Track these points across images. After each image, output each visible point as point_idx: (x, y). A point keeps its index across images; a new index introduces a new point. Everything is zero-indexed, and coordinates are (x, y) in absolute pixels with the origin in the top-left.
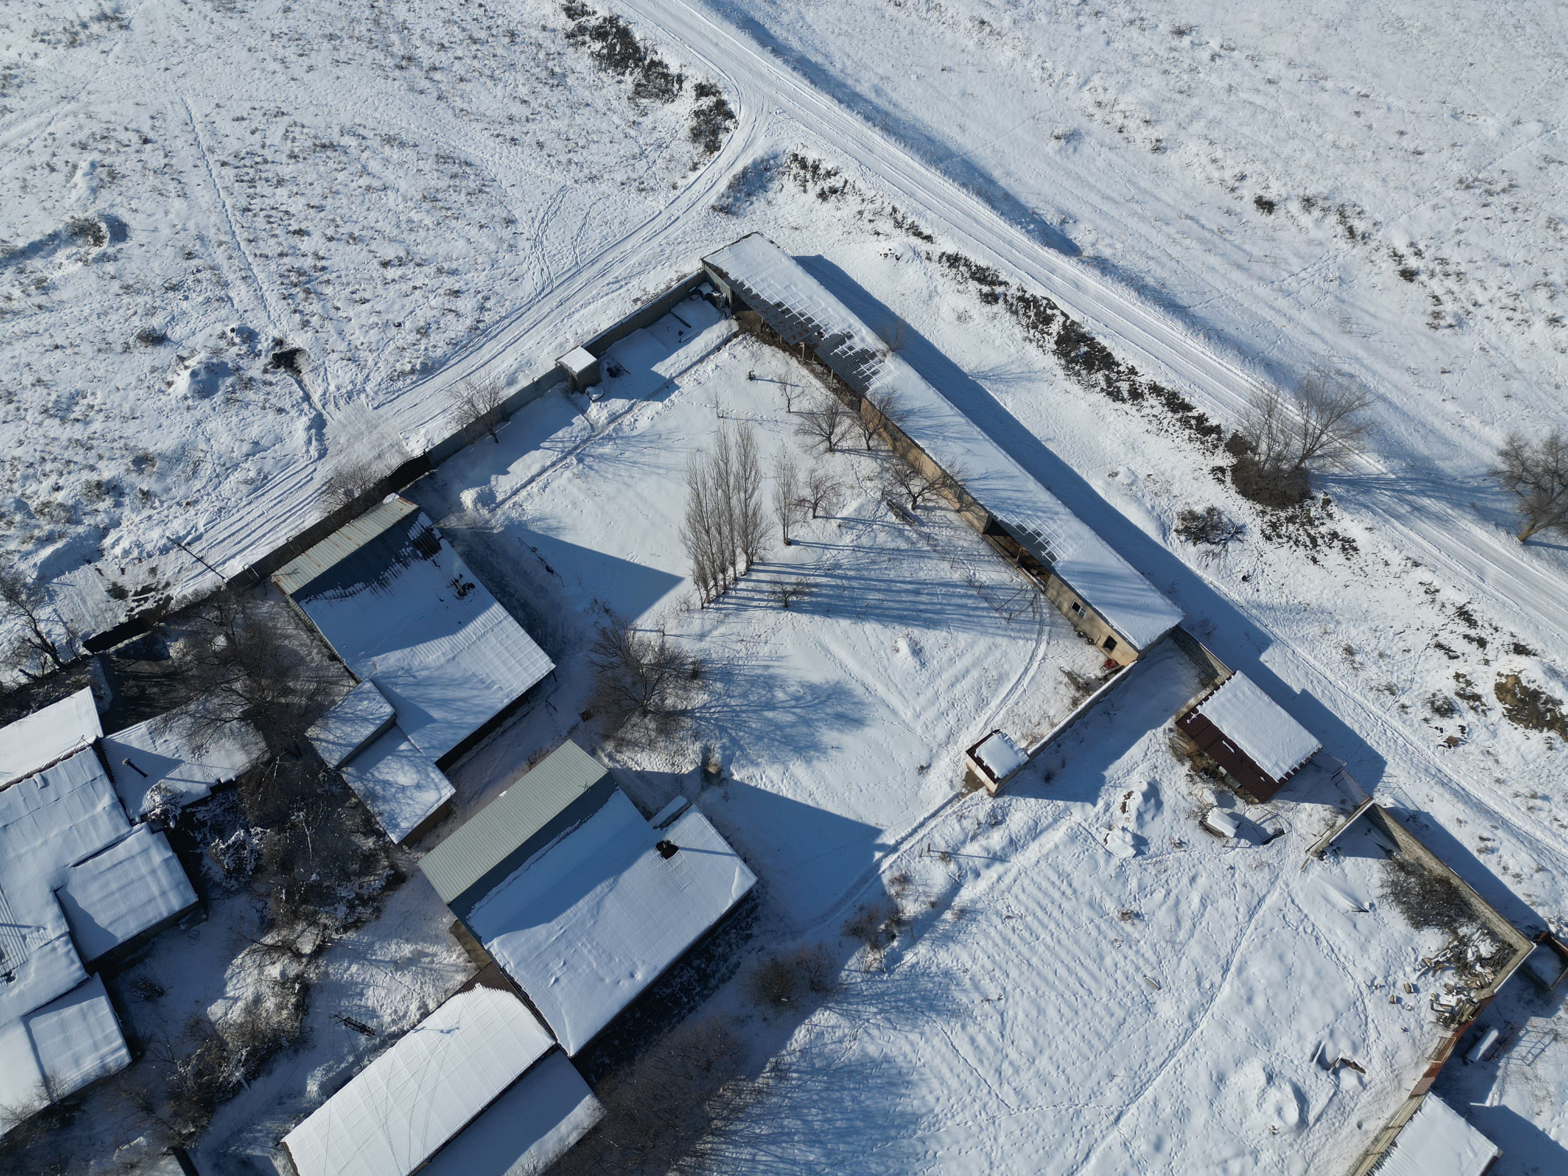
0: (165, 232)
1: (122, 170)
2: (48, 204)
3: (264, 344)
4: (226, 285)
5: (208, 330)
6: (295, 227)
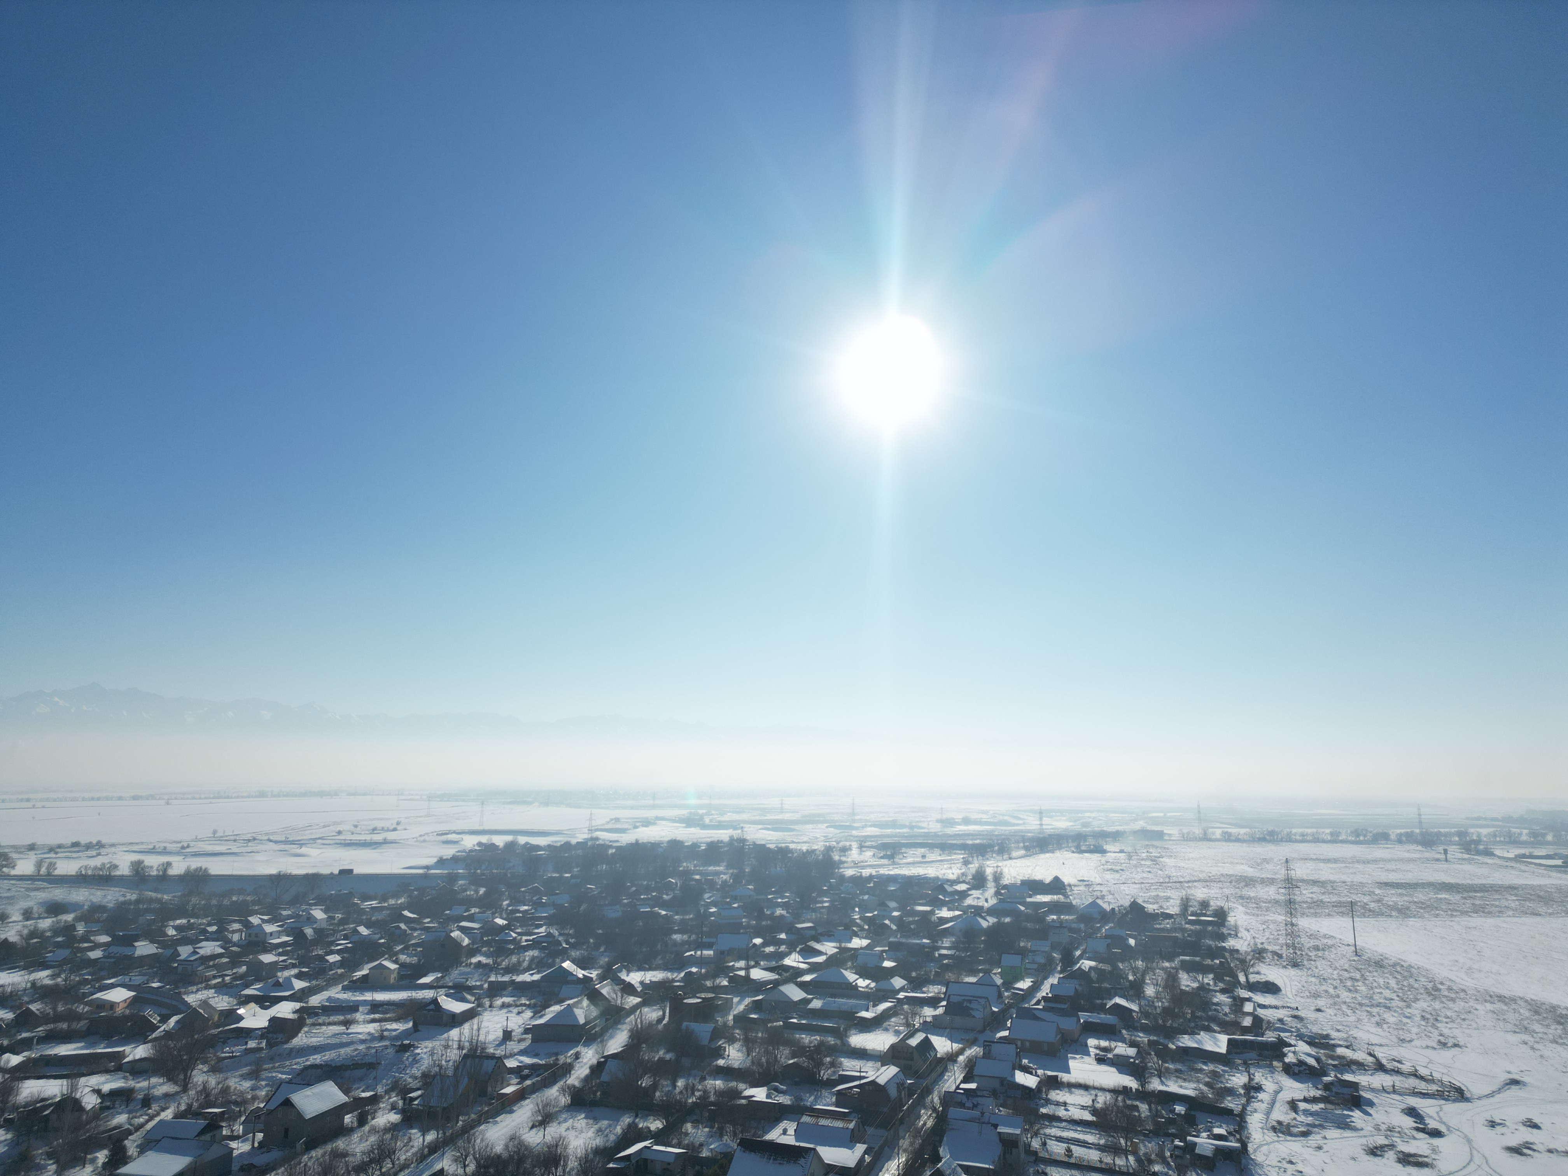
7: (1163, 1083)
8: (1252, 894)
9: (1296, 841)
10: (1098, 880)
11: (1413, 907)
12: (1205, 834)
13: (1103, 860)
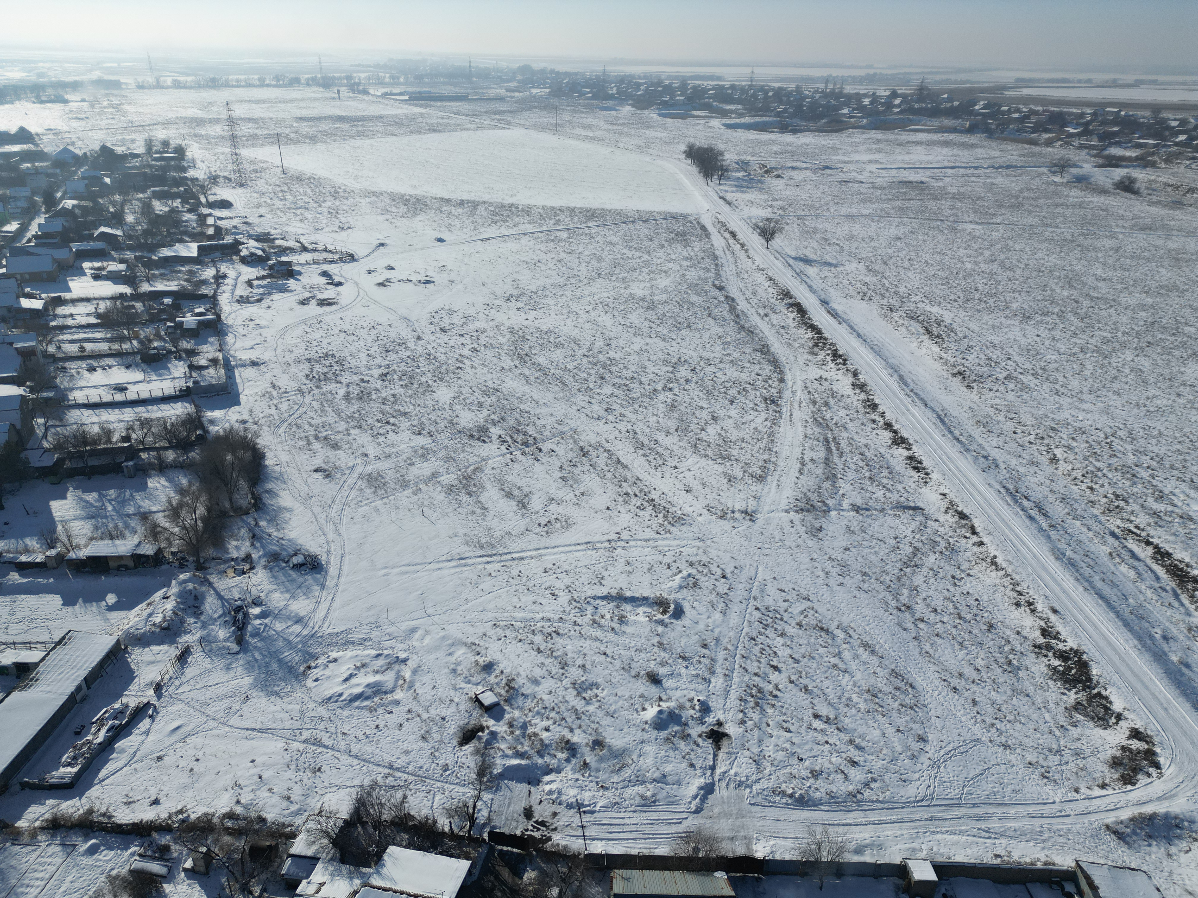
0: (701, 626)
1: (702, 585)
2: (654, 583)
3: (710, 719)
4: (713, 673)
5: (685, 692)
6: (774, 663)
7: (151, 285)
8: (203, 133)
9: (233, 86)
10: (65, 128)
11: (319, 135)
12: (158, 81)
13: (67, 109)
